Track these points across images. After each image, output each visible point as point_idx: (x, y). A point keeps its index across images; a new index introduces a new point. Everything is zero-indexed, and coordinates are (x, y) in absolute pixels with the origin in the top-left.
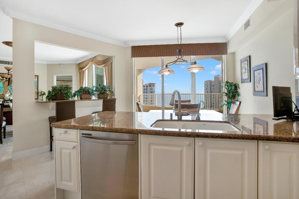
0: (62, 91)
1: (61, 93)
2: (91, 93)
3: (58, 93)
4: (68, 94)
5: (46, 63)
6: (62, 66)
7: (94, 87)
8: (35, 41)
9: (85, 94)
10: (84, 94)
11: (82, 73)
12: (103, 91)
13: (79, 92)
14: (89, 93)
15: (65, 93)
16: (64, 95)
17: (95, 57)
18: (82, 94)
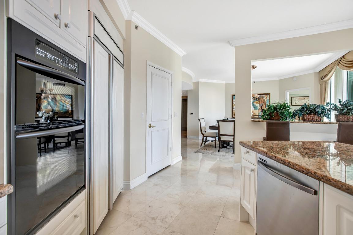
0: (278, 110)
1: (277, 112)
2: (319, 113)
3: (273, 112)
4: (285, 114)
5: (277, 79)
6: (295, 79)
7: (329, 105)
8: (251, 61)
9: (310, 114)
10: (308, 114)
11: (324, 84)
12: (345, 111)
13: (301, 112)
14: (316, 113)
15: (281, 113)
16: (279, 114)
17: (343, 57)
18: (305, 114)
